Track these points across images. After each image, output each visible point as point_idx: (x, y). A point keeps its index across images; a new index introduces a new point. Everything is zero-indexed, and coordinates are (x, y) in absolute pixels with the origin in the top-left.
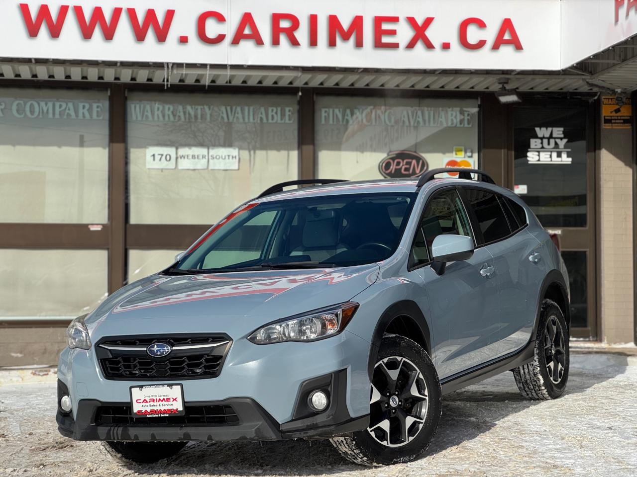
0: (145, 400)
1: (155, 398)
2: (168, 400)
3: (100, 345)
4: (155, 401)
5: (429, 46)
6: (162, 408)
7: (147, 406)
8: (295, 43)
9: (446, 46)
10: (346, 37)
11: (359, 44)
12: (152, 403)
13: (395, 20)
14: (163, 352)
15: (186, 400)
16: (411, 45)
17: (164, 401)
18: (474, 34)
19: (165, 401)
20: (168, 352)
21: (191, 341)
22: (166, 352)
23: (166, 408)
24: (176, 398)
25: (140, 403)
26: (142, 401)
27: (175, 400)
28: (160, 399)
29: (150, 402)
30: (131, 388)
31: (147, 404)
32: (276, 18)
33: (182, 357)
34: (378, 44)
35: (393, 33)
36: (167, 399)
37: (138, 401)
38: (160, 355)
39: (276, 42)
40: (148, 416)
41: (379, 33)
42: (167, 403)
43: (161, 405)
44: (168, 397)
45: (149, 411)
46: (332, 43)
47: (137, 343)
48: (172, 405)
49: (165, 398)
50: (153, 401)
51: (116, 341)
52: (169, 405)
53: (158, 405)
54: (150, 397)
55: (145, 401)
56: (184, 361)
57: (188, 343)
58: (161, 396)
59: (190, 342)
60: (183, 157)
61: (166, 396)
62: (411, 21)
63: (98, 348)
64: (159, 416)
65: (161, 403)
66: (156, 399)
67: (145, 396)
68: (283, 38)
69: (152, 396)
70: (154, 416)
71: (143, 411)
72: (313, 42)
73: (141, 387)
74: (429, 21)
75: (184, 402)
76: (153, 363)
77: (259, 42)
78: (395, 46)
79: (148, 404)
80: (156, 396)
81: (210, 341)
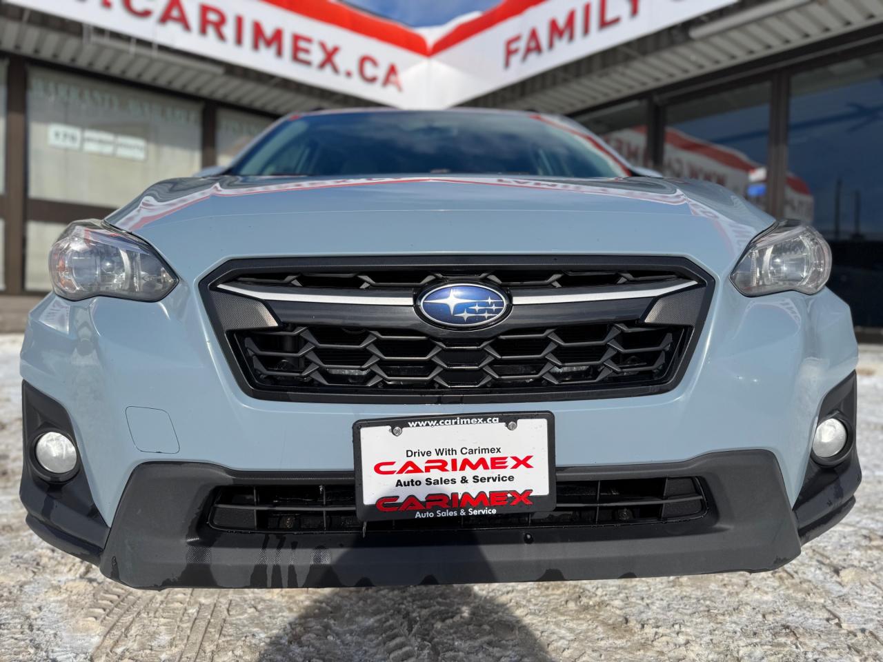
0: (410, 464)
1: (448, 458)
2: (498, 463)
3: (221, 286)
4: (449, 467)
5: (336, 70)
6: (474, 490)
7: (419, 483)
8: (221, 37)
9: (349, 74)
10: (269, 43)
11: (279, 53)
12: (435, 474)
13: (309, 40)
14: (482, 311)
15: (559, 462)
16: (322, 66)
17: (481, 467)
18: (369, 70)
19: (486, 467)
20: (498, 311)
21: (558, 280)
22: (490, 311)
23: (488, 488)
24: (528, 458)
25: (392, 473)
26: (397, 467)
27: (523, 462)
28: (466, 462)
29: (428, 469)
30: (357, 427)
31: (415, 476)
32: (205, 9)
33: (541, 329)
34: (295, 58)
35: (307, 51)
36: (493, 460)
37: (383, 468)
38: (470, 320)
39: (203, 31)
40: (418, 515)
41: (296, 49)
42: (495, 473)
43: (470, 479)
44: (496, 455)
45: (422, 499)
46: (256, 46)
47: (363, 282)
48: (511, 478)
49: (488, 457)
50: (443, 467)
51: (282, 275)
52: (503, 479)
53: (458, 480)
54: (429, 453)
55: (410, 467)
56: (547, 341)
57: (550, 286)
58: (471, 452)
59: (557, 285)
60: (90, 140)
61: (492, 450)
62: (323, 46)
63: (213, 293)
64: (463, 513)
65: (469, 473)
66: (454, 462)
67: (410, 453)
68: (211, 31)
69: (439, 452)
70: (440, 514)
71: (400, 500)
72: (239, 40)
73: (398, 424)
74: (336, 50)
75: (553, 469)
76: (433, 346)
77: (187, 27)
78: (308, 63)
79: (422, 477)
80: (453, 451)
81: (622, 280)
